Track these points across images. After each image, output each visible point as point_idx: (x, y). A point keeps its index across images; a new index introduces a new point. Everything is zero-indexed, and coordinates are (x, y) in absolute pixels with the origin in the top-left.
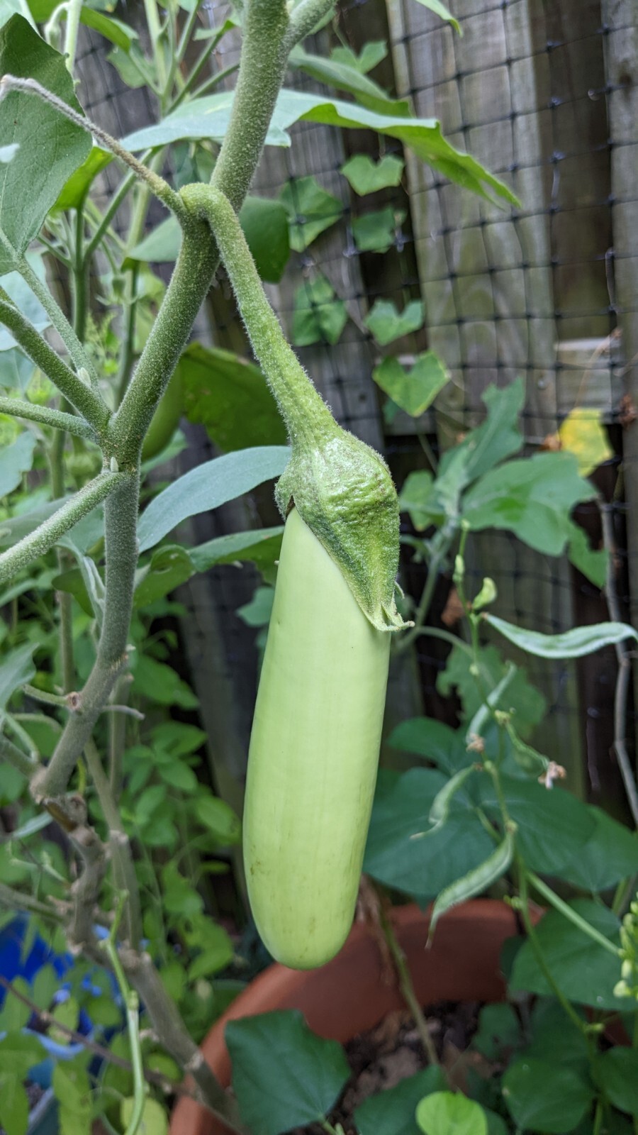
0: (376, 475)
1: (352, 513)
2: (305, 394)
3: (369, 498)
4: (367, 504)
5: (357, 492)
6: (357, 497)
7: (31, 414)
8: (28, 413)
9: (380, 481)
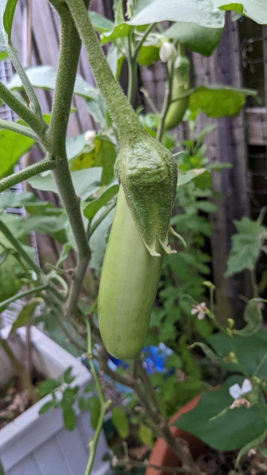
0: (159, 167)
1: (141, 186)
2: (124, 113)
3: (152, 180)
4: (150, 183)
5: (146, 176)
6: (144, 178)
7: (13, 128)
8: (11, 128)
9: (160, 171)
